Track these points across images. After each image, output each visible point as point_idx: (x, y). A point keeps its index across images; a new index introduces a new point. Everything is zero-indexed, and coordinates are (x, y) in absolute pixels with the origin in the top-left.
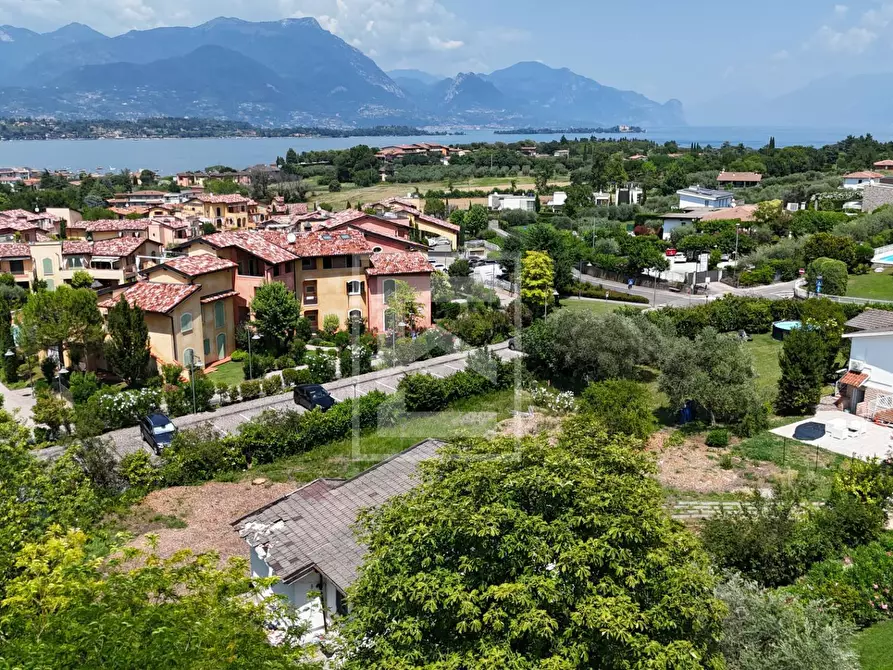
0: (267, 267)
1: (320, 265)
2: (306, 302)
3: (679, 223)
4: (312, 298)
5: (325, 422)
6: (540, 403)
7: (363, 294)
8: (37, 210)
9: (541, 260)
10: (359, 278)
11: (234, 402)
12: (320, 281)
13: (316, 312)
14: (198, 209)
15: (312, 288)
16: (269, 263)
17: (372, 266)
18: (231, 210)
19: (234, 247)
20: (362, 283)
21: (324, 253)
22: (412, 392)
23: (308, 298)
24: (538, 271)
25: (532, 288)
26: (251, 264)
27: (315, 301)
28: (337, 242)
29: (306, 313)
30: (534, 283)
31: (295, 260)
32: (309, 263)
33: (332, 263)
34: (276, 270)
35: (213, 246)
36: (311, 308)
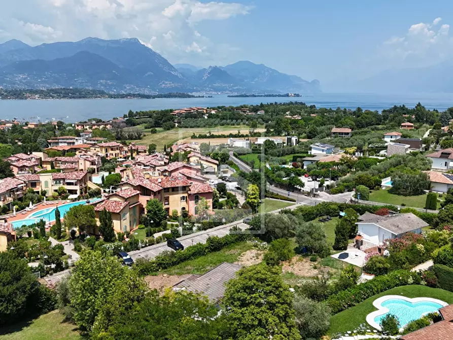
0: (152, 193)
1: (171, 190)
2: (165, 205)
3: (310, 162)
5: (183, 254)
6: (256, 246)
7: (186, 201)
8: (29, 153)
9: (254, 188)
10: (185, 195)
11: (146, 246)
12: (170, 196)
13: (169, 208)
14: (97, 149)
15: (167, 199)
16: (153, 191)
17: (190, 190)
18: (112, 150)
19: (139, 185)
20: (186, 197)
21: (172, 186)
22: (211, 243)
23: (166, 203)
24: (253, 192)
25: (252, 198)
26: (145, 191)
27: (168, 204)
28: (177, 181)
29: (165, 209)
30: (252, 197)
32: (166, 190)
33: (174, 190)
34: (155, 194)
35: (132, 186)
36: (167, 206)
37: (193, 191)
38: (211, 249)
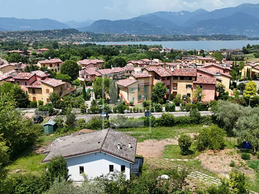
0: (160, 77)
1: (179, 78)
2: (174, 89)
4: (176, 88)
7: (192, 89)
8: (151, 59)
10: (191, 84)
12: (179, 83)
13: (177, 92)
14: (197, 61)
15: (176, 85)
17: (196, 80)
18: (207, 62)
19: (153, 71)
20: (192, 85)
21: (180, 75)
23: (174, 88)
27: (176, 89)
29: (173, 92)
30: (248, 92)
31: (170, 76)
32: (176, 77)
33: (182, 78)
34: (163, 78)
35: (148, 71)
36: (175, 91)
37: (199, 81)
38: (162, 123)
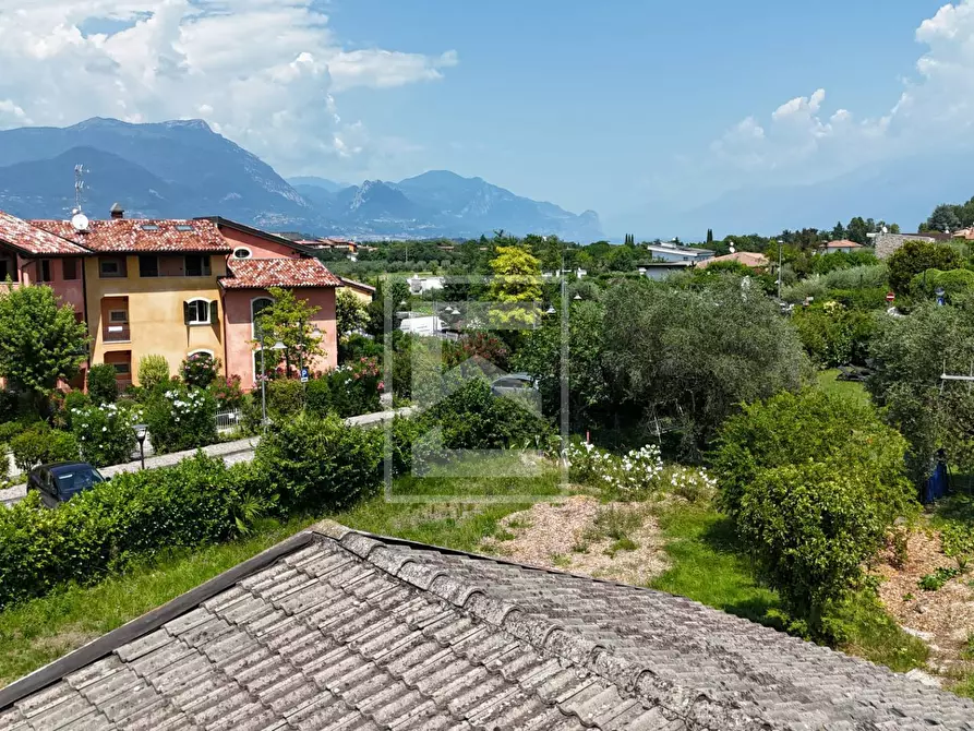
0: (21, 262)
1: (134, 267)
2: (108, 337)
4: (120, 329)
7: (215, 324)
10: (209, 296)
12: (132, 296)
13: (129, 352)
15: (118, 311)
16: (25, 254)
17: (230, 275)
20: (214, 304)
21: (141, 247)
23: (111, 329)
27: (125, 335)
29: (108, 355)
31: (81, 255)
32: (113, 263)
33: (153, 266)
34: (41, 267)
36: (118, 346)
